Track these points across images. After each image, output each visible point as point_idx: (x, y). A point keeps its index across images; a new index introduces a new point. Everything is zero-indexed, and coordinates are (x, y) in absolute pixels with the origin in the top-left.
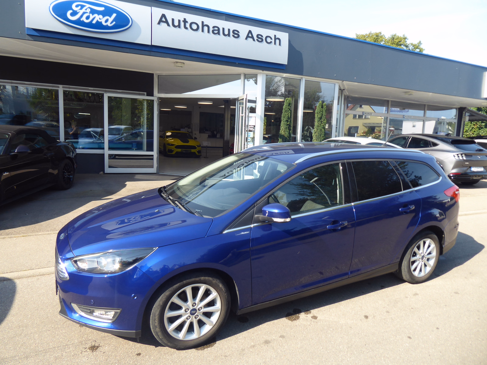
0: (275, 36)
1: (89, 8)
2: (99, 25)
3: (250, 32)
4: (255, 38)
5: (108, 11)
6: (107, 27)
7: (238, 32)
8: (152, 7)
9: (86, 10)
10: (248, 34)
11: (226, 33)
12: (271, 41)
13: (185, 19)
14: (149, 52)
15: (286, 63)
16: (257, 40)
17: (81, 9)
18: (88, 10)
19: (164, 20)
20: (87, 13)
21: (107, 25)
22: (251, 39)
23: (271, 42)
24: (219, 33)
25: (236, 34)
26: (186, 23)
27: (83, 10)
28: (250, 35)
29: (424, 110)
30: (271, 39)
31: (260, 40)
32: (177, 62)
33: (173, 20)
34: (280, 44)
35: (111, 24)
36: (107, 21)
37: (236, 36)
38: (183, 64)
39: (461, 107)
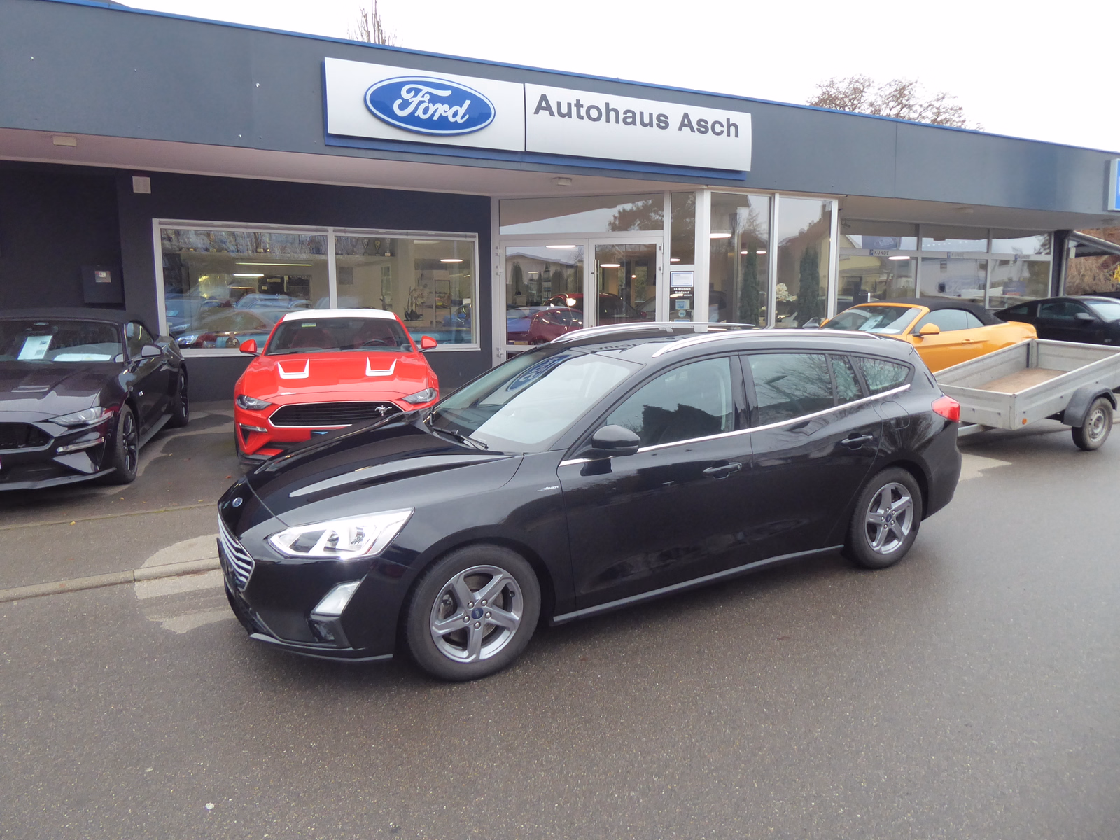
0: (728, 120)
1: (428, 93)
2: (443, 123)
3: (686, 116)
5: (458, 96)
6: (456, 125)
7: (666, 117)
8: (526, 84)
9: (423, 97)
10: (683, 120)
11: (647, 120)
12: (722, 129)
13: (578, 101)
14: (519, 163)
15: (748, 169)
16: (699, 131)
17: (415, 96)
18: (427, 97)
19: (544, 104)
20: (424, 102)
21: (457, 121)
22: (689, 128)
23: (722, 132)
24: (634, 123)
25: (663, 122)
27: (419, 98)
28: (686, 122)
30: (722, 126)
32: (559, 178)
33: (559, 104)
34: (737, 136)
35: (462, 118)
36: (455, 114)
37: (663, 125)
38: (569, 181)
39: (1058, 231)
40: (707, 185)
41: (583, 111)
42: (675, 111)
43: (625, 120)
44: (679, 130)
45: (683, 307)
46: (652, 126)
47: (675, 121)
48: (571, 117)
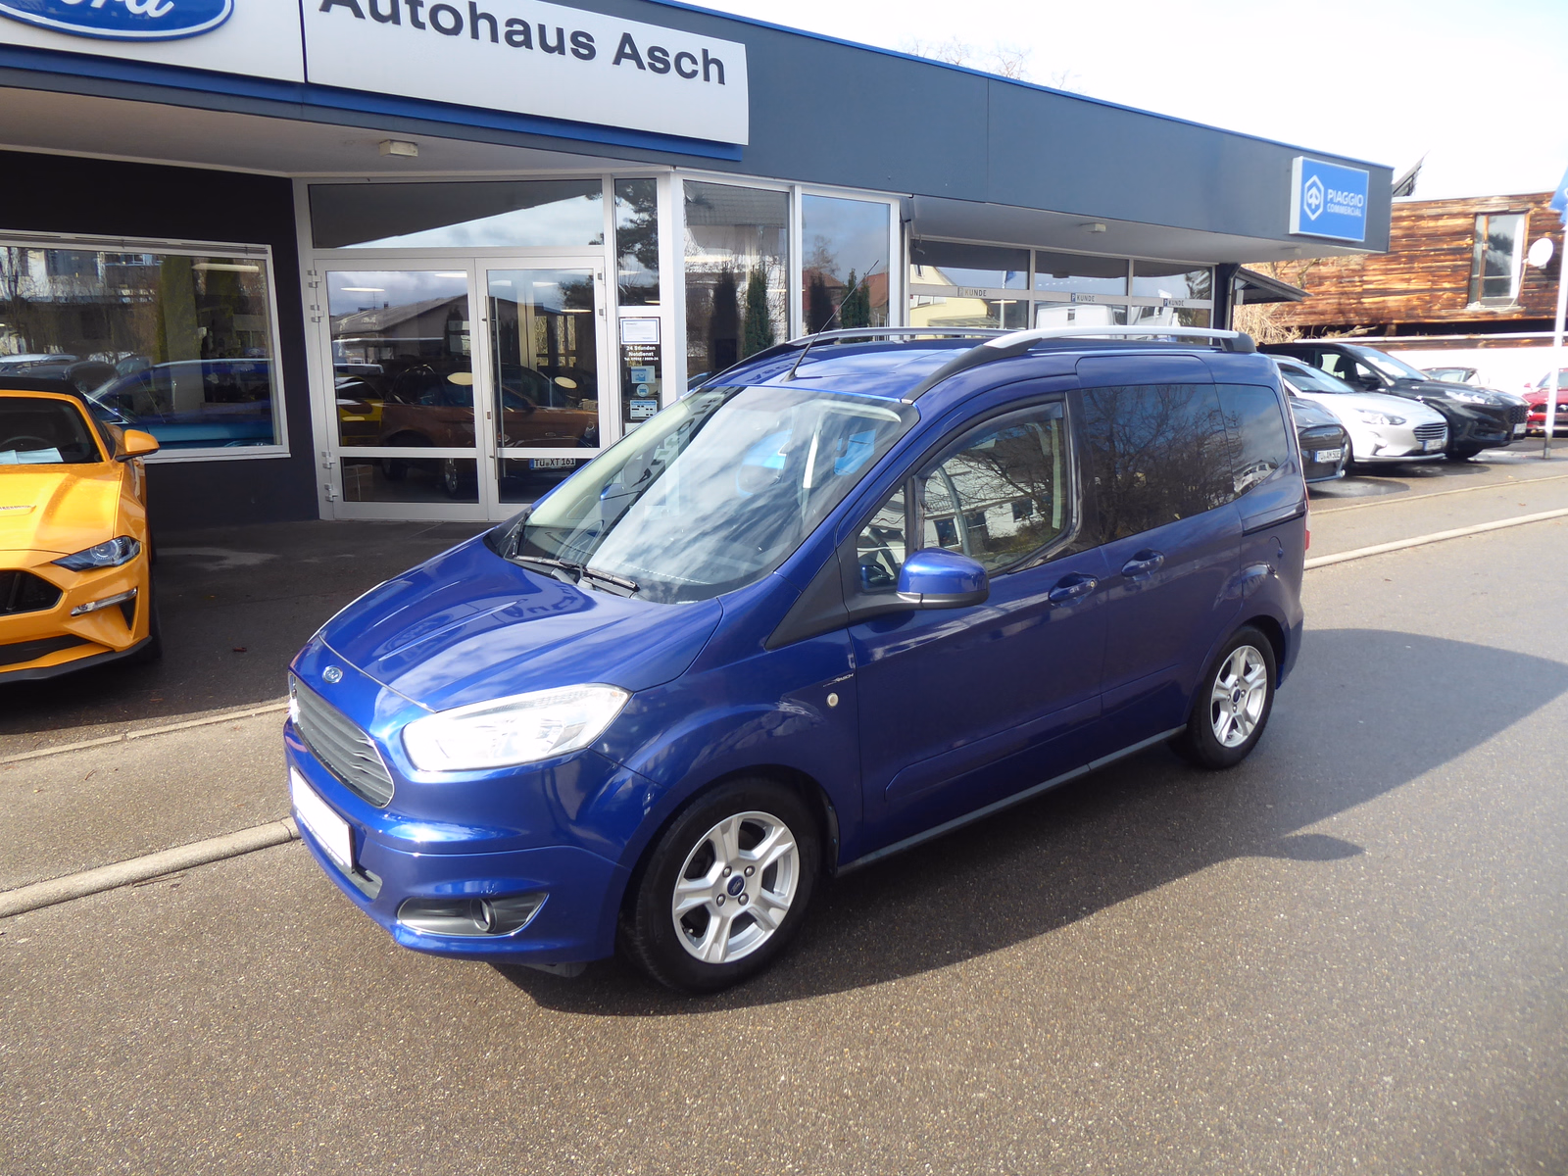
0: (705, 52)
2: (115, 14)
3: (627, 39)
4: (646, 60)
6: (144, 22)
7: (589, 38)
10: (622, 46)
11: (552, 41)
12: (694, 67)
14: (298, 107)
15: (744, 141)
16: (652, 67)
21: (146, 13)
22: (633, 63)
23: (694, 73)
24: (527, 43)
25: (584, 46)
26: (419, 8)
28: (628, 50)
29: (1127, 275)
30: (694, 61)
31: (660, 65)
32: (392, 141)
34: (721, 81)
35: (158, 8)
37: (584, 52)
38: (412, 146)
39: (1221, 264)
40: (675, 167)
41: (424, 15)
42: (607, 29)
43: (509, 36)
44: (614, 63)
45: (644, 379)
46: (562, 52)
47: (607, 46)
48: (399, 23)
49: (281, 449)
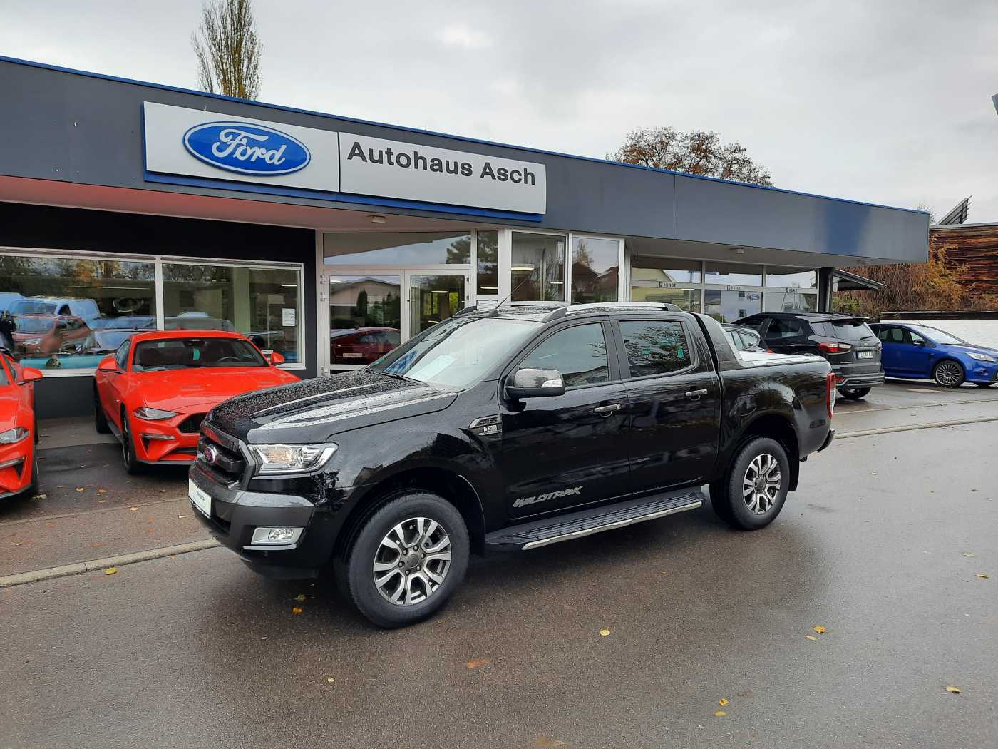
0: (525, 170)
1: (245, 137)
3: (487, 165)
4: (496, 175)
5: (275, 141)
6: (273, 167)
7: (470, 166)
8: (340, 133)
9: (241, 140)
10: (485, 169)
11: (452, 168)
12: (520, 177)
13: (389, 149)
14: (335, 203)
15: (544, 213)
16: (499, 178)
17: (233, 140)
18: (244, 142)
19: (357, 151)
21: (273, 163)
22: (490, 176)
23: (520, 180)
24: (440, 170)
26: (391, 156)
28: (488, 171)
29: (762, 275)
31: (503, 177)
32: (374, 216)
33: (371, 151)
34: (533, 183)
35: (279, 161)
36: (272, 157)
37: (467, 172)
38: (383, 219)
39: (823, 268)
40: (508, 225)
41: (393, 159)
42: (477, 161)
43: (432, 167)
44: (481, 177)
46: (456, 173)
47: (477, 168)
48: (382, 163)
49: (301, 365)
